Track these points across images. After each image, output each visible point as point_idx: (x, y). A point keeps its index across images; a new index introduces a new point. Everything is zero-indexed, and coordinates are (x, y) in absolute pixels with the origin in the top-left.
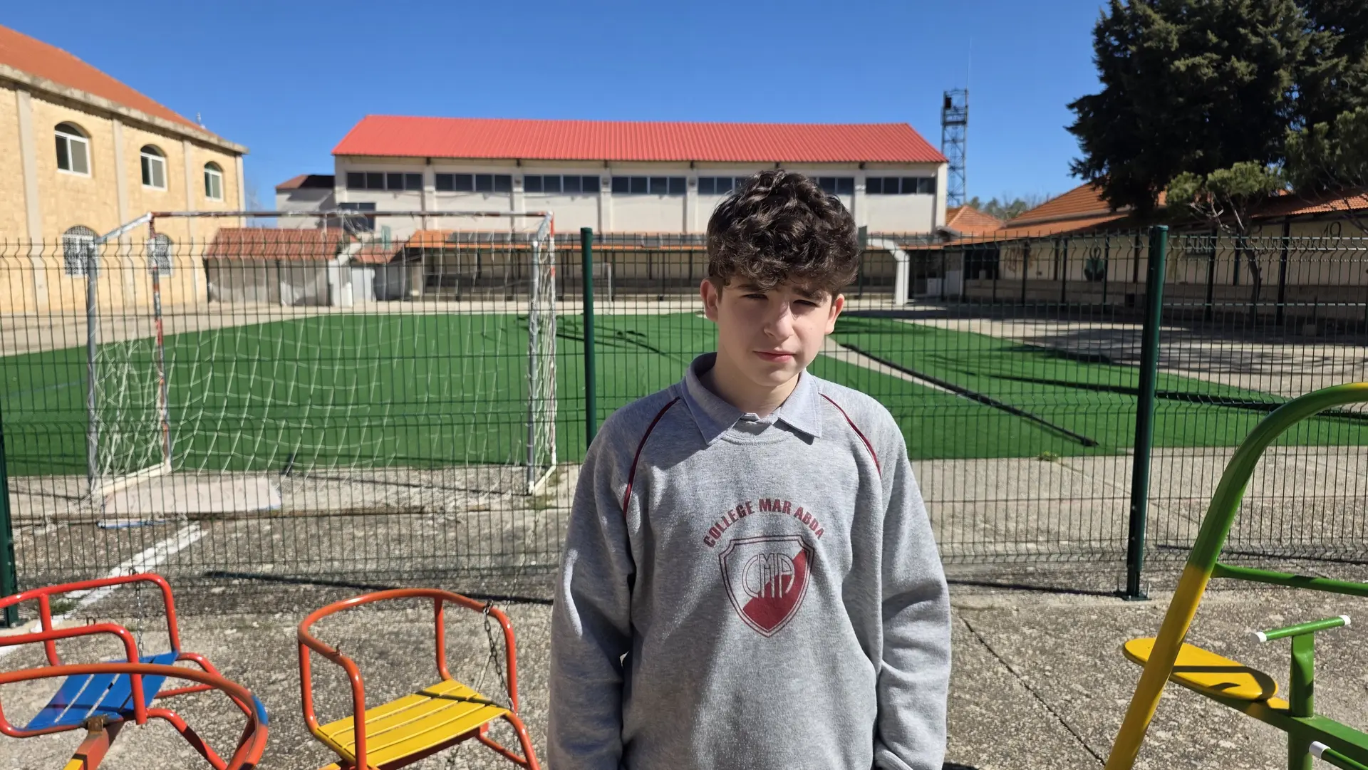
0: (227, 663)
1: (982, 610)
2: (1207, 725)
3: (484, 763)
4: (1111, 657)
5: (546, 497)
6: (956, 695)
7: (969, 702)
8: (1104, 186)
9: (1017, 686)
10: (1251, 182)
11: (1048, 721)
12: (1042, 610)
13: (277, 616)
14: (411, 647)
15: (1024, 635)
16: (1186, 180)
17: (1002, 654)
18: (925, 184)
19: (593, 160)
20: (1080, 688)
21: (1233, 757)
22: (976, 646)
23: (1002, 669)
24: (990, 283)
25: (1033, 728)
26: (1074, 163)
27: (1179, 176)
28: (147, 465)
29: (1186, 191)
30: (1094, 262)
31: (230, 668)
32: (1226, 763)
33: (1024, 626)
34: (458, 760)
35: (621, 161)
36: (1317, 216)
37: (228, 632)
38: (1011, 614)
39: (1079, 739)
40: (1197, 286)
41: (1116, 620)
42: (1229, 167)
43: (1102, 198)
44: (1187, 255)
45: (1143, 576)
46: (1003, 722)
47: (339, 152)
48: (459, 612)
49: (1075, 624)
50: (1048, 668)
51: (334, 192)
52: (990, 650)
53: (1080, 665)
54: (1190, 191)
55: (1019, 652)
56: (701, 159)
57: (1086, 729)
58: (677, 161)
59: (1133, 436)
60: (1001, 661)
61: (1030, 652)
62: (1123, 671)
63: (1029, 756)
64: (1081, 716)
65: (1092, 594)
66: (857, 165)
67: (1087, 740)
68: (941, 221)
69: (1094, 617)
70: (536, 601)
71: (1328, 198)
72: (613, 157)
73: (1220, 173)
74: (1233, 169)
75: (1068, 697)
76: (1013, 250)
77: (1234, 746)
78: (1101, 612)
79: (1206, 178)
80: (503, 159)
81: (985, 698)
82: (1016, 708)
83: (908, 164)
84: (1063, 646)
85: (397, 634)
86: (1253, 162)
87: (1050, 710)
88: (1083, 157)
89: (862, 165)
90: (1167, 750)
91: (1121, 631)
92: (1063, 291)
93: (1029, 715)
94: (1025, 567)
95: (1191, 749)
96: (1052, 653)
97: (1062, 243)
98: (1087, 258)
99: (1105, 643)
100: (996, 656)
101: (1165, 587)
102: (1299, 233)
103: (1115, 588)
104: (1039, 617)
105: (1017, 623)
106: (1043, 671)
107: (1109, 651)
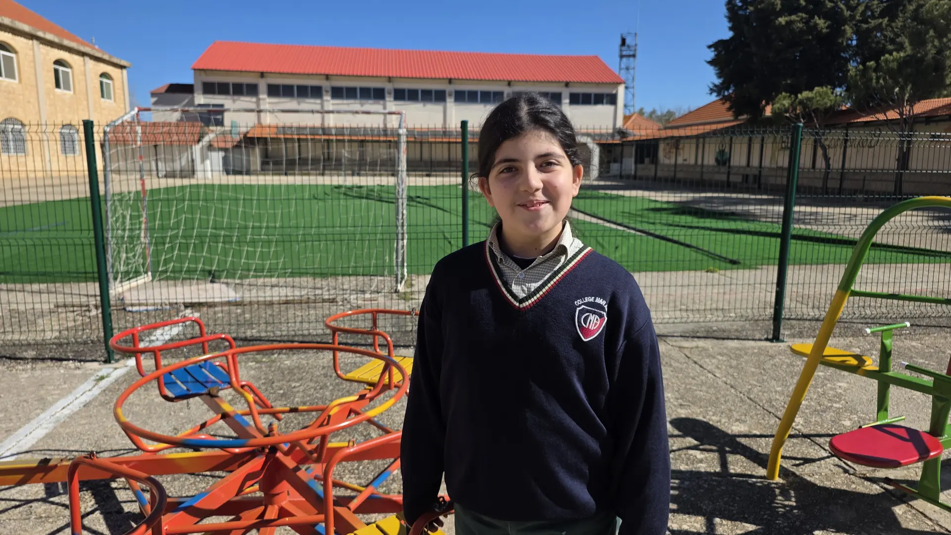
0: (260, 378)
1: (692, 348)
5: (408, 293)
6: (688, 387)
7: (696, 390)
8: (731, 102)
9: (720, 383)
10: (826, 100)
11: (741, 398)
12: (726, 348)
15: (719, 361)
16: (784, 98)
17: (709, 368)
18: (609, 98)
19: (381, 77)
20: (755, 383)
22: (694, 365)
23: (710, 375)
24: (653, 167)
25: (734, 402)
26: (711, 86)
27: (780, 96)
28: (135, 276)
29: (784, 105)
30: (722, 152)
31: (263, 381)
32: (837, 413)
33: (718, 355)
35: (401, 77)
36: (867, 124)
37: (250, 364)
38: (709, 350)
39: (759, 405)
41: (768, 352)
42: (811, 89)
43: (729, 109)
44: (782, 148)
45: (782, 331)
46: (717, 398)
47: (196, 68)
49: (746, 354)
50: (735, 374)
51: (193, 96)
52: (701, 366)
53: (753, 373)
54: (787, 105)
55: (718, 368)
56: (457, 77)
57: (762, 401)
58: (440, 79)
60: (709, 372)
61: (724, 367)
62: (777, 376)
63: (734, 413)
64: (758, 395)
65: (753, 340)
66: (564, 84)
68: (620, 124)
69: (756, 351)
71: (874, 111)
72: (394, 75)
73: (805, 94)
74: (814, 91)
75: (750, 387)
76: (668, 144)
78: (759, 348)
79: (797, 97)
80: (317, 75)
81: (704, 388)
82: (722, 393)
83: (598, 84)
84: (741, 364)
86: (827, 87)
87: (741, 393)
88: (718, 81)
89: (567, 84)
90: (807, 408)
91: (772, 357)
92: (702, 173)
93: (730, 395)
94: (711, 328)
95: (819, 408)
96: (736, 367)
97: (701, 140)
98: (717, 150)
99: (764, 363)
100: (705, 369)
101: (793, 336)
102: (855, 135)
103: (766, 336)
104: (725, 351)
105: (713, 354)
106: (733, 376)
107: (767, 366)
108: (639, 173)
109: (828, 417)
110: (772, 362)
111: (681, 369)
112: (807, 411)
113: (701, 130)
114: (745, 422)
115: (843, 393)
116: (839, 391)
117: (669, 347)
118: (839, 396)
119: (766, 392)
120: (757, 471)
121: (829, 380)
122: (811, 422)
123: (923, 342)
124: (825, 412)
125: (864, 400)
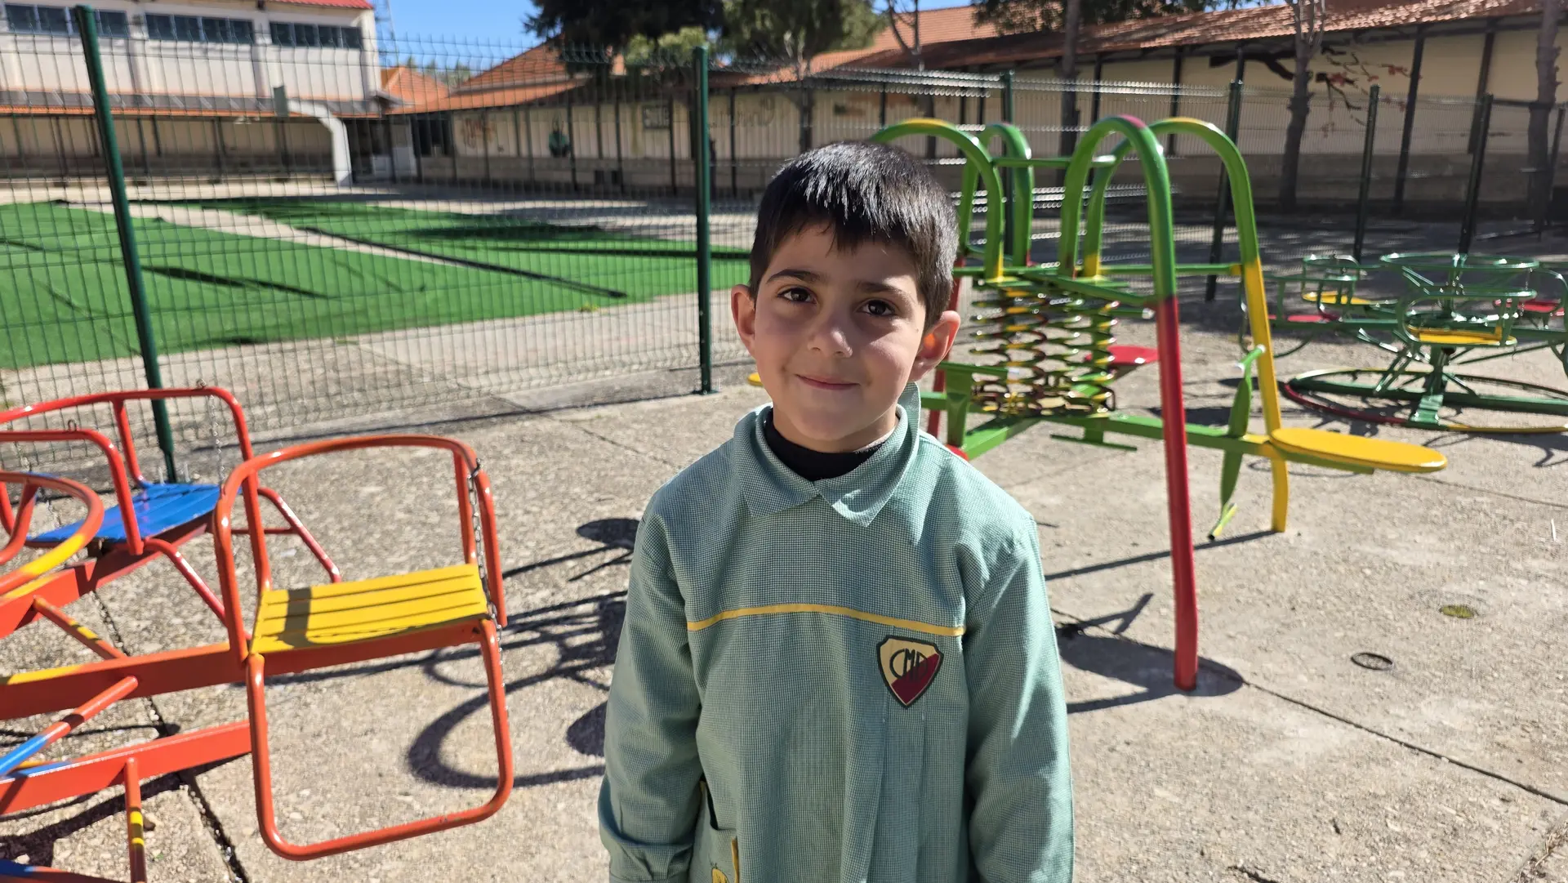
1: (593, 421)
8: (559, 47)
9: (647, 459)
12: (642, 412)
15: (636, 429)
16: (641, 43)
17: (625, 442)
18: (348, 36)
22: (601, 442)
23: (629, 452)
24: (447, 161)
26: (527, 20)
27: (634, 40)
29: (641, 56)
30: (556, 135)
33: (632, 424)
36: (756, 88)
42: (676, 31)
43: (559, 61)
44: (646, 128)
45: (713, 379)
49: (672, 416)
52: (613, 443)
53: (689, 439)
54: (646, 56)
55: (637, 440)
60: (626, 448)
61: (646, 438)
65: (676, 396)
68: (375, 84)
69: (684, 410)
71: (764, 69)
73: (668, 39)
74: (681, 34)
76: (468, 121)
78: (688, 406)
79: (657, 43)
81: (626, 471)
83: (322, 8)
84: (669, 430)
86: (697, 28)
88: (536, 12)
89: (263, 6)
91: (708, 414)
92: (531, 171)
94: (611, 389)
96: (664, 436)
97: (521, 115)
99: (700, 423)
100: (620, 445)
101: (726, 383)
102: (743, 105)
103: (692, 388)
104: (641, 417)
105: (625, 423)
107: (705, 427)
108: (426, 173)
110: (709, 421)
111: (585, 451)
113: (520, 96)
117: (557, 424)
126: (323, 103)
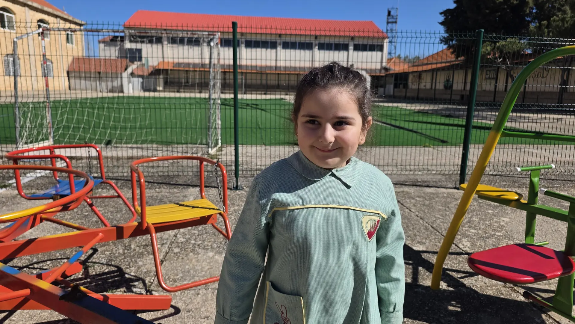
1: (399, 192)
2: (491, 228)
3: (190, 236)
4: (452, 207)
5: (217, 155)
8: (454, 48)
9: (413, 215)
10: (515, 46)
11: (426, 226)
12: (424, 193)
13: (100, 190)
14: (158, 201)
15: (416, 200)
16: (488, 45)
17: (407, 206)
18: (379, 47)
20: (439, 216)
21: (501, 238)
23: (407, 210)
24: (404, 90)
25: (420, 229)
26: (441, 38)
27: (485, 44)
28: (43, 140)
29: (487, 50)
30: (448, 81)
32: (498, 239)
33: (416, 197)
34: (178, 236)
35: (249, 33)
38: (411, 194)
39: (439, 232)
40: (490, 92)
41: (454, 196)
42: (505, 40)
43: (453, 53)
44: (486, 79)
48: (179, 190)
49: (437, 197)
50: (426, 210)
51: (124, 44)
52: (402, 204)
53: (440, 210)
54: (489, 50)
55: (414, 205)
56: (284, 33)
57: (441, 229)
58: (274, 34)
59: (462, 141)
60: (407, 208)
61: (419, 205)
63: (418, 237)
64: (439, 225)
65: (445, 188)
66: (350, 38)
67: (442, 232)
68: (384, 64)
69: (445, 195)
70: (212, 187)
72: (245, 32)
73: (501, 43)
74: (507, 41)
75: (434, 219)
76: (414, 76)
77: (502, 235)
78: (448, 193)
79: (496, 45)
82: (412, 222)
83: (372, 39)
84: (432, 203)
85: (152, 197)
86: (515, 38)
87: (427, 223)
88: (446, 35)
89: (353, 38)
92: (435, 93)
93: (418, 224)
94: (417, 180)
95: (484, 235)
96: (428, 206)
97: (435, 73)
98: (445, 80)
99: (450, 203)
100: (405, 206)
103: (454, 186)
104: (423, 195)
105: (413, 197)
106: (424, 211)
108: (396, 94)
109: (491, 242)
112: (475, 237)
113: (434, 66)
114: (424, 243)
115: (505, 225)
116: (502, 223)
118: (501, 227)
119: (446, 223)
120: (424, 282)
121: (495, 216)
122: (476, 245)
123: (569, 192)
124: (488, 238)
125: (520, 230)
126: (366, 70)
